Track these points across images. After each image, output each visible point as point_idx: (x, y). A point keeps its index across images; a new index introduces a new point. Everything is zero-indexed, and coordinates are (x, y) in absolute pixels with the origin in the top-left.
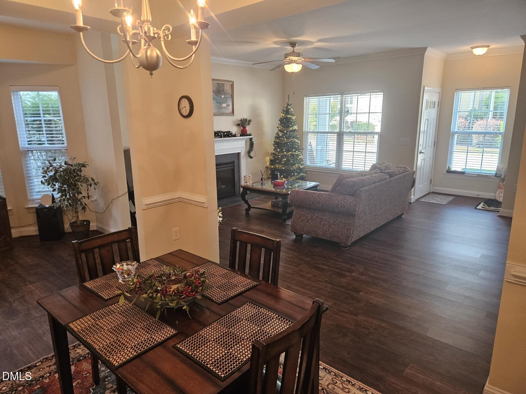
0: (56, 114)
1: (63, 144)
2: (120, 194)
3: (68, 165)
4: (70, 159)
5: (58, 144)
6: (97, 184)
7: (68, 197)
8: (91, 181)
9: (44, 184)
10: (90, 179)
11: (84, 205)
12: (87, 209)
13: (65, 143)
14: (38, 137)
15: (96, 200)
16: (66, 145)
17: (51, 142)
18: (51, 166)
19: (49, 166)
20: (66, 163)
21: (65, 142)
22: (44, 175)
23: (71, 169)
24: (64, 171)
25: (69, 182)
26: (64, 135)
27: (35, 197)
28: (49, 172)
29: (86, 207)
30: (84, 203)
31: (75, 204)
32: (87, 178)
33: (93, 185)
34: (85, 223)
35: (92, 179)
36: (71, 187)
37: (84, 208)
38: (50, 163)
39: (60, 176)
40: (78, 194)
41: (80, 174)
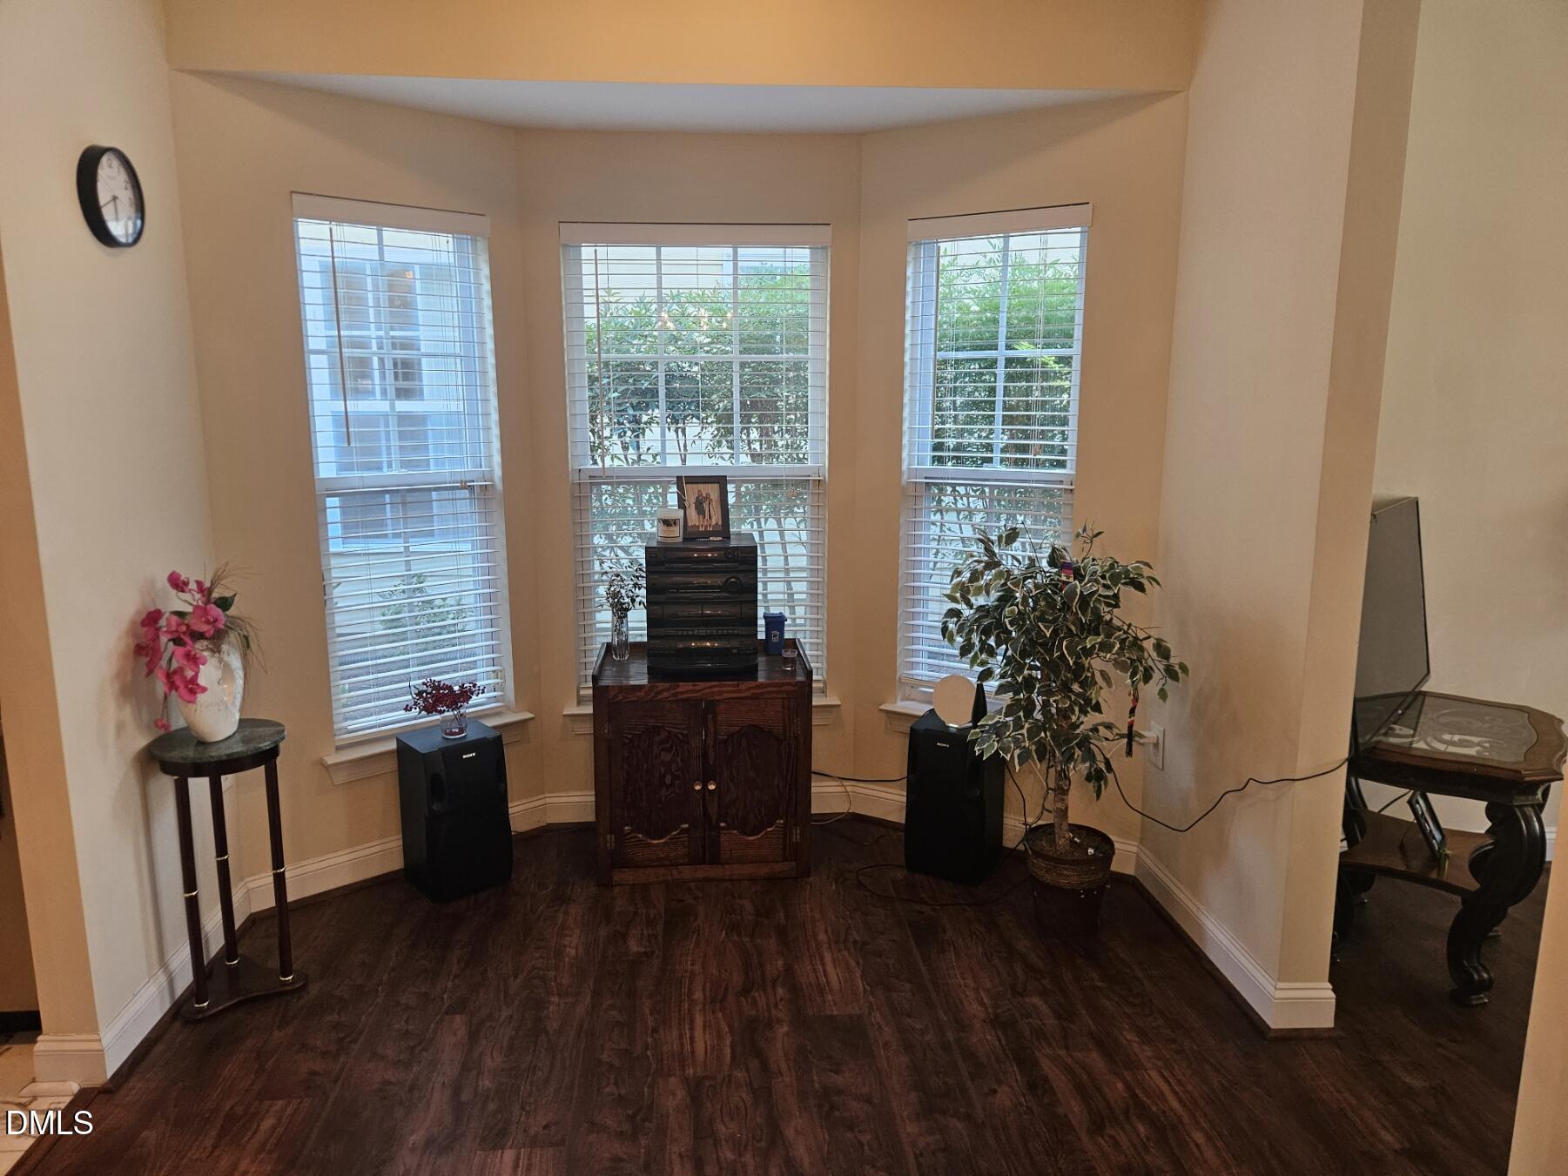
0: (1057, 335)
1: (1062, 464)
2: (1303, 766)
3: (1065, 567)
4: (1078, 535)
5: (1038, 464)
6: (1180, 675)
7: (1038, 715)
8: (1154, 655)
9: (951, 640)
10: (1148, 645)
11: (1102, 766)
12: (1110, 790)
13: (1068, 464)
14: (984, 434)
15: (1156, 745)
16: (1069, 470)
17: (1019, 454)
18: (992, 564)
19: (980, 567)
20: (1052, 561)
21: (1070, 458)
22: (954, 606)
23: (1073, 591)
24: (1042, 594)
25: (1051, 653)
26: (1072, 428)
27: (922, 673)
28: (978, 591)
29: (1110, 776)
30: (1099, 757)
31: (1063, 754)
32: (1136, 638)
33: (1157, 675)
34: (1091, 851)
35: (1160, 647)
36: (1057, 677)
37: (1096, 778)
38: (989, 551)
39: (1018, 620)
40: (1083, 712)
41: (1108, 617)
